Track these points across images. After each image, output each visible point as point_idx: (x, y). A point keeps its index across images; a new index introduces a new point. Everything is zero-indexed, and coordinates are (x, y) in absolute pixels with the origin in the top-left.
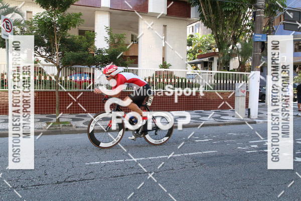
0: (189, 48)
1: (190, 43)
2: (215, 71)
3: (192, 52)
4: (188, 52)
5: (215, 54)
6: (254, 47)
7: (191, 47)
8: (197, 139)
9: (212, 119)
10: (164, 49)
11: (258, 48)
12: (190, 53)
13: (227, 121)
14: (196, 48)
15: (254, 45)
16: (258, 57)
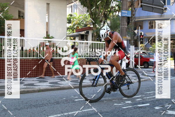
0: (68, 25)
1: (69, 21)
2: (90, 42)
3: (71, 28)
4: (68, 29)
5: (90, 28)
6: (122, 21)
7: (70, 25)
8: (77, 99)
9: (89, 82)
10: (47, 24)
11: (125, 21)
12: (69, 29)
13: (101, 82)
14: (74, 25)
15: (122, 19)
16: (125, 29)
